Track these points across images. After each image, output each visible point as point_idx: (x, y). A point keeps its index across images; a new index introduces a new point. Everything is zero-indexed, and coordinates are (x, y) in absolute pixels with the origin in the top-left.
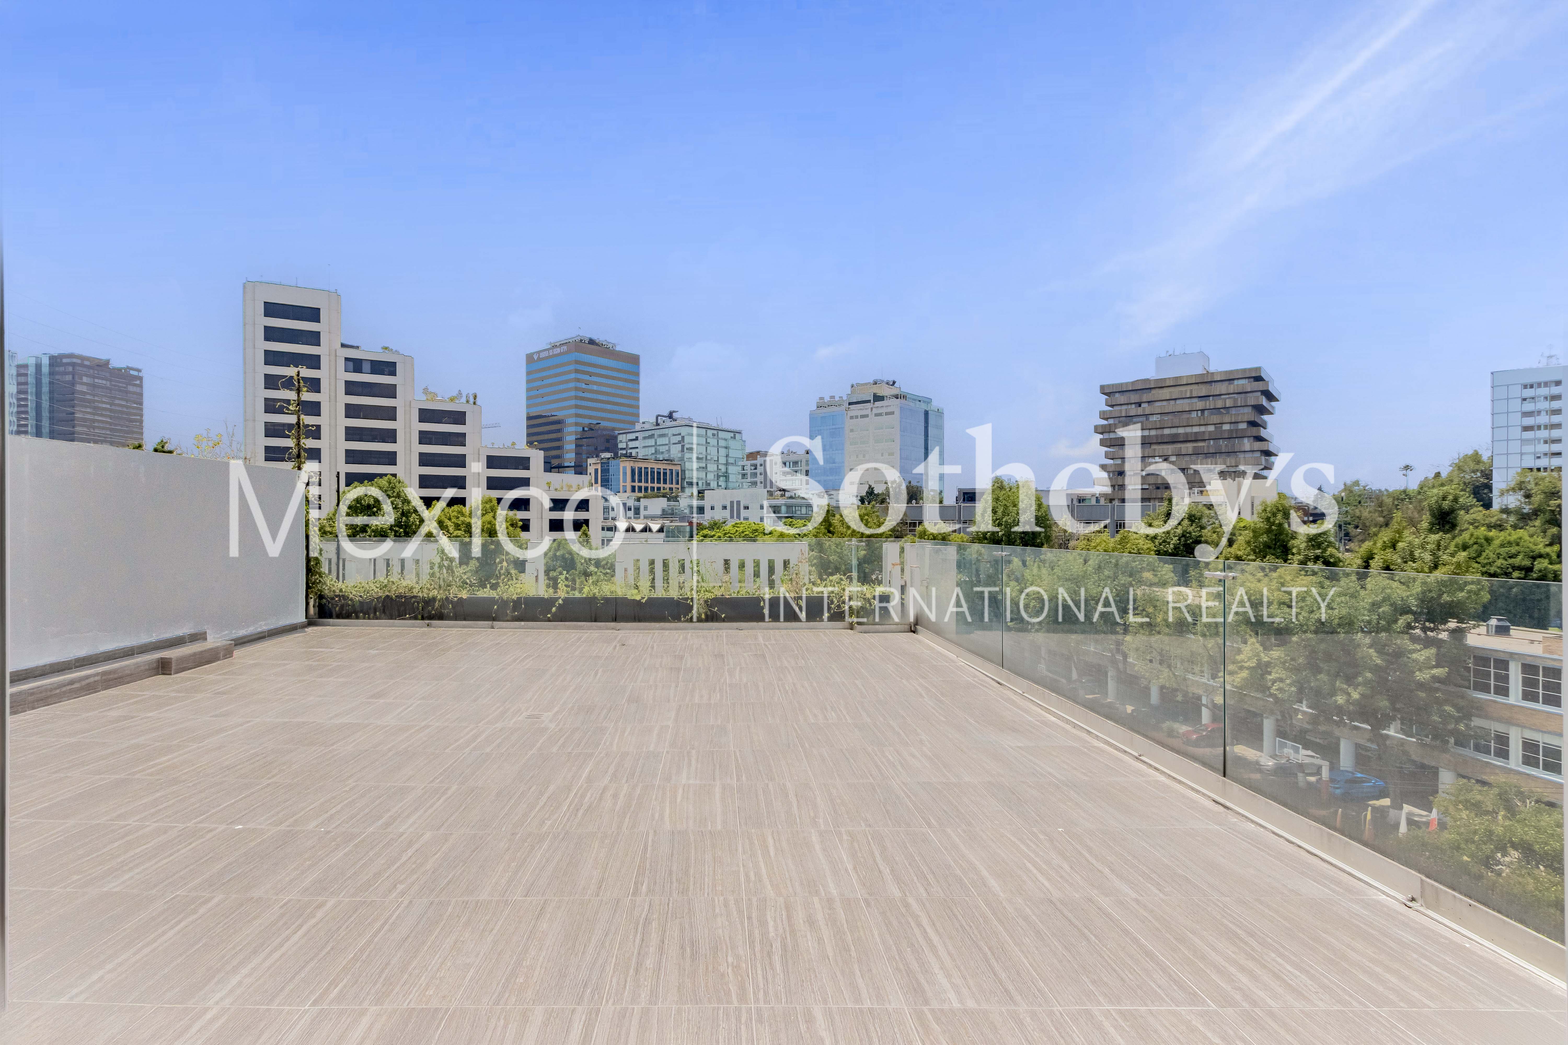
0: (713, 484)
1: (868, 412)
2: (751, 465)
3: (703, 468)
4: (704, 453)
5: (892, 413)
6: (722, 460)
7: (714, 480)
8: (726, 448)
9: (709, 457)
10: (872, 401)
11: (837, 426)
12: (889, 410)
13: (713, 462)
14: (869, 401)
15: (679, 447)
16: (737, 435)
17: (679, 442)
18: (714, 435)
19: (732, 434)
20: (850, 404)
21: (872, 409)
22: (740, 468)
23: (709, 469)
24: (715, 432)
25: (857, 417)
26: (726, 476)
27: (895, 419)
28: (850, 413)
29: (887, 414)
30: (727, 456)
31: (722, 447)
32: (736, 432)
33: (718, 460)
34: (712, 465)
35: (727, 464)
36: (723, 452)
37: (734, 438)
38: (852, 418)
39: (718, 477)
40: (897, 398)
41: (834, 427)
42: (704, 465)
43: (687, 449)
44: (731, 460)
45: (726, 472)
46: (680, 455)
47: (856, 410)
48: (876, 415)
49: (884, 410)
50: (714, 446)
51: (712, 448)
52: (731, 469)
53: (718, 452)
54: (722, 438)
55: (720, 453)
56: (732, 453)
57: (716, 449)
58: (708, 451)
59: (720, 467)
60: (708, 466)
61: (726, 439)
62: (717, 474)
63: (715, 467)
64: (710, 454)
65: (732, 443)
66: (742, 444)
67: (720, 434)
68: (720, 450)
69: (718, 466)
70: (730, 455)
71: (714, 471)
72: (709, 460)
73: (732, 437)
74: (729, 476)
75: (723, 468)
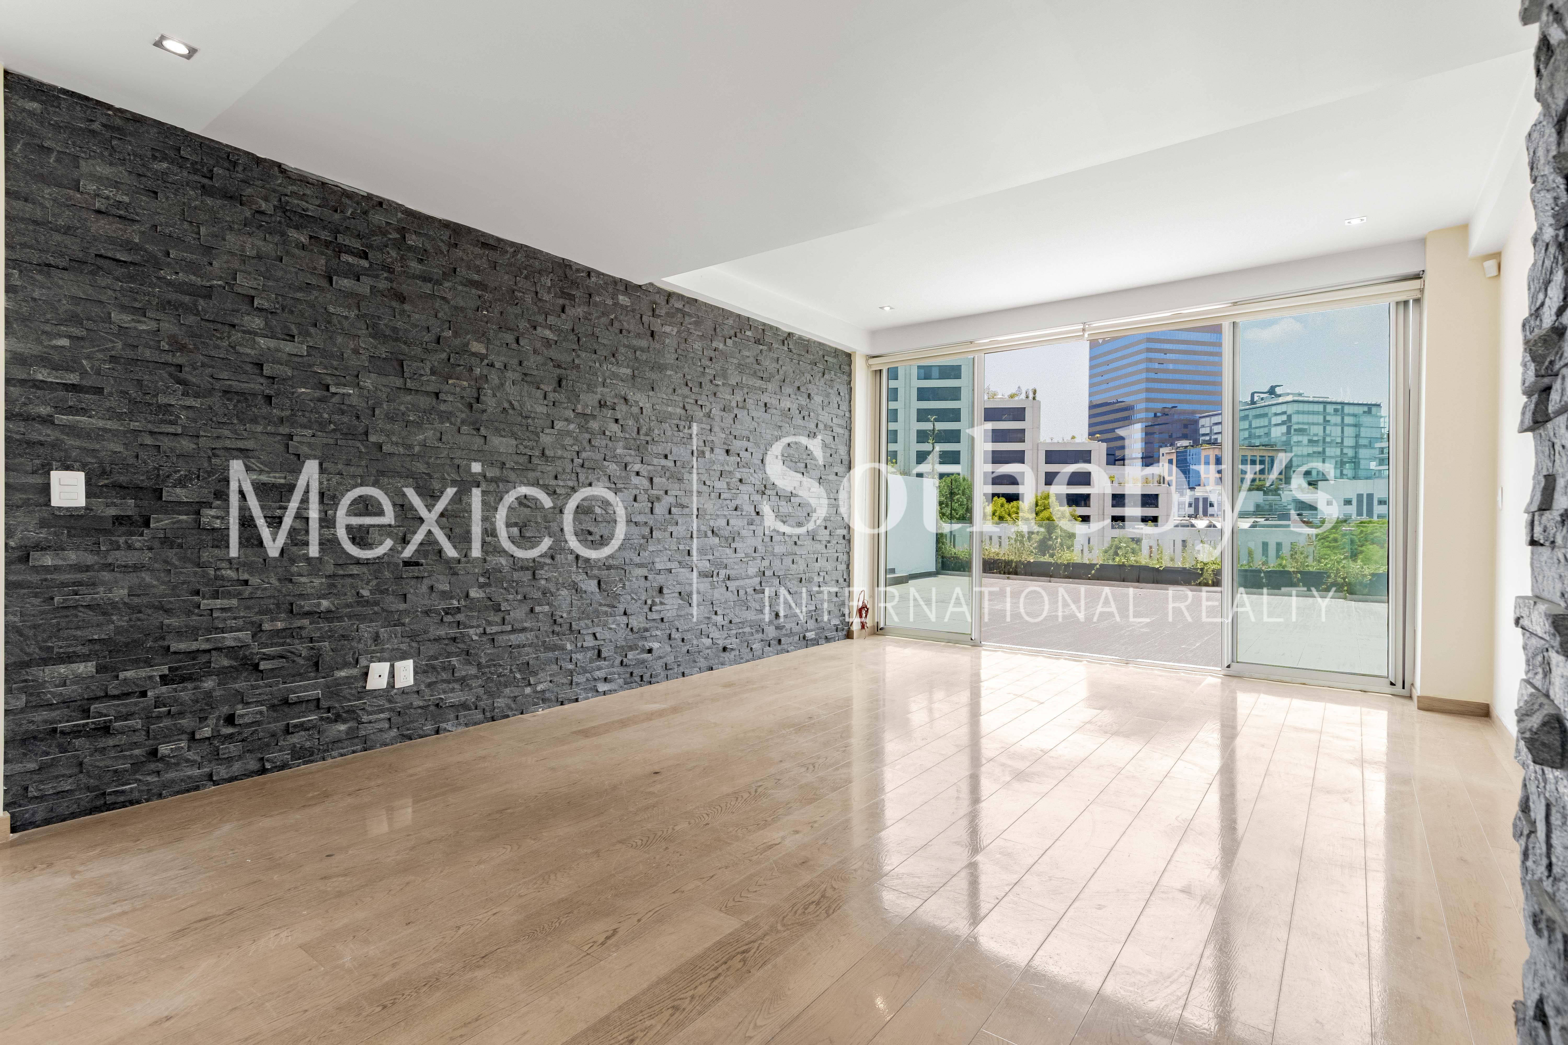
0: (1334, 473)
3: (1319, 453)
4: (1321, 433)
6: (1349, 442)
7: (1335, 468)
8: (1355, 426)
9: (1328, 439)
13: (1334, 445)
15: (1284, 429)
16: (1374, 409)
17: (1283, 423)
18: (1336, 410)
19: (1366, 409)
22: (1377, 451)
23: (1327, 454)
24: (1339, 407)
26: (1354, 462)
30: (1357, 436)
31: (1349, 425)
32: (1370, 406)
34: (1333, 450)
35: (1357, 447)
36: (1349, 431)
37: (1369, 412)
39: (1343, 464)
42: (1320, 449)
43: (1295, 430)
44: (1362, 442)
45: (1356, 457)
46: (1284, 438)
50: (1336, 425)
51: (1334, 428)
52: (1363, 453)
53: (1343, 432)
54: (1349, 415)
55: (1346, 434)
56: (1364, 432)
57: (1339, 428)
58: (1328, 432)
59: (1345, 451)
60: (1327, 450)
61: (1355, 415)
62: (1341, 460)
63: (1338, 451)
64: (1330, 436)
65: (1366, 420)
66: (1382, 420)
67: (1347, 409)
68: (1346, 428)
69: (1342, 450)
70: (1362, 435)
71: (1337, 457)
72: (1329, 443)
73: (1364, 412)
74: (1359, 462)
75: (1350, 453)
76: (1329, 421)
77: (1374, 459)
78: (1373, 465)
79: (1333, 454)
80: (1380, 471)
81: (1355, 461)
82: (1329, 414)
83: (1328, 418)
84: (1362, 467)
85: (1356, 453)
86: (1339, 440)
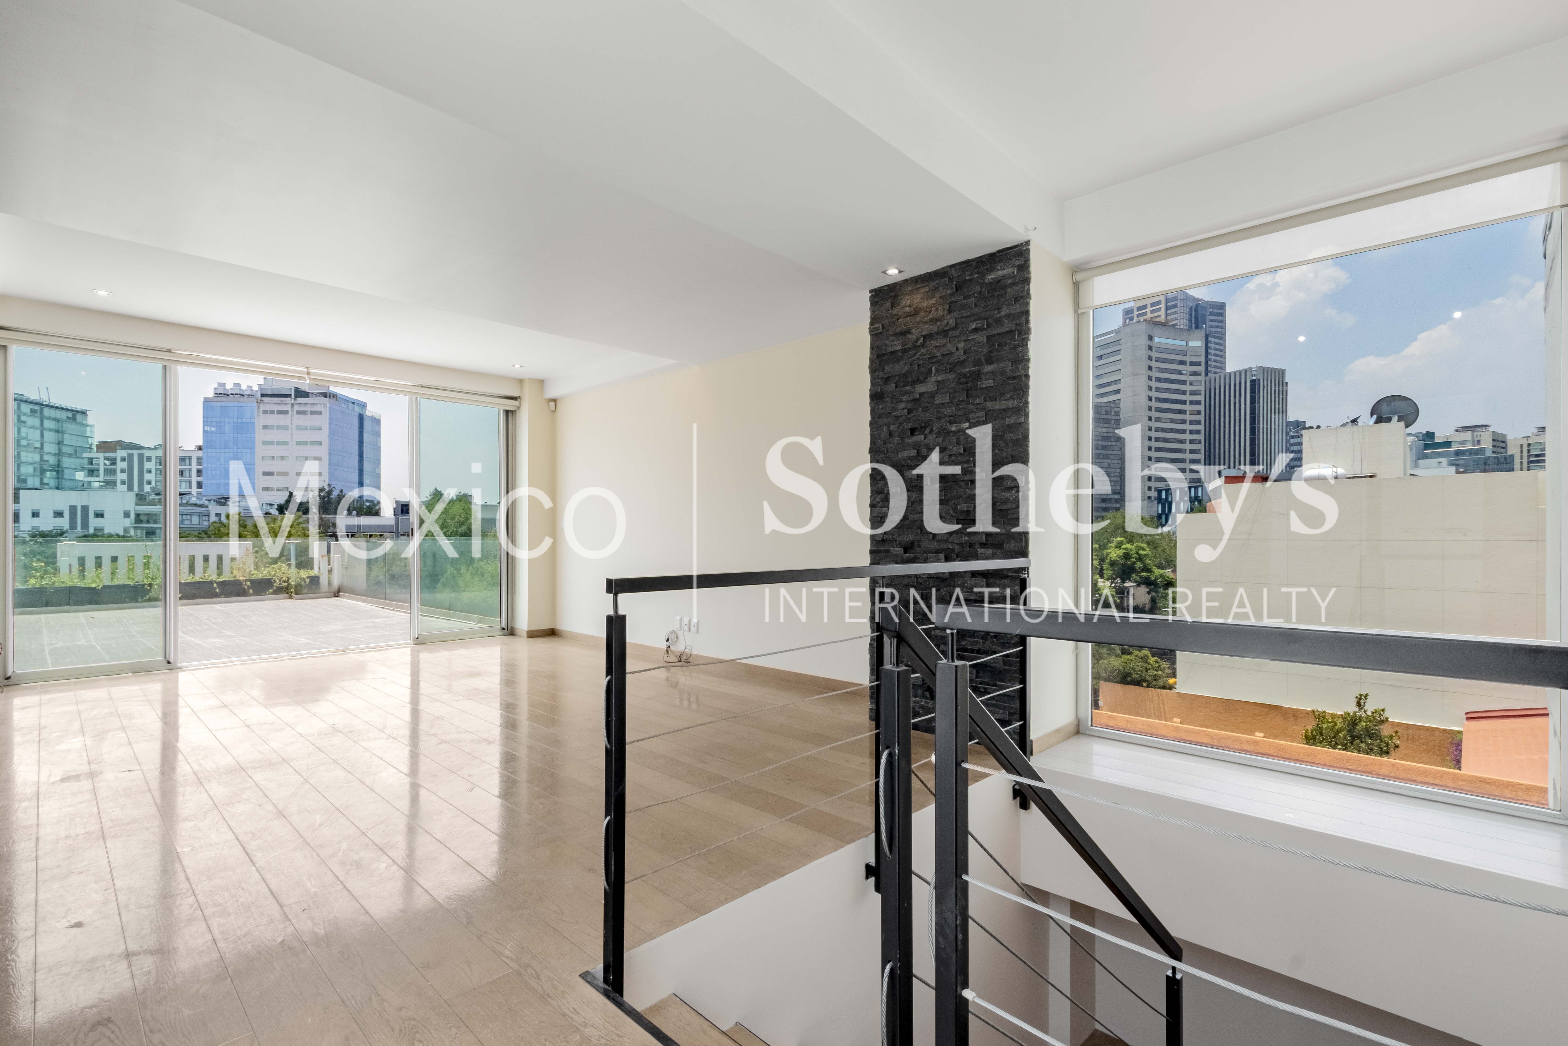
0: (34, 481)
1: (288, 408)
2: (106, 459)
5: (320, 413)
6: (50, 448)
7: (33, 476)
8: (58, 431)
9: (23, 442)
10: (293, 396)
11: (244, 420)
12: (315, 409)
13: (32, 449)
14: (289, 396)
16: (79, 417)
18: (33, 411)
19: (70, 415)
20: (263, 395)
21: (293, 405)
22: (84, 462)
23: (23, 459)
24: (37, 408)
25: (272, 412)
26: (57, 472)
27: (323, 421)
28: (263, 407)
29: (312, 413)
30: (60, 443)
31: (50, 430)
32: (75, 412)
33: (42, 447)
34: (30, 455)
35: (59, 454)
36: (50, 436)
37: (74, 419)
38: (265, 412)
39: (43, 471)
40: (326, 397)
41: (240, 420)
44: (65, 449)
45: (59, 466)
47: (271, 404)
48: (299, 412)
49: (309, 409)
50: (33, 427)
51: (31, 430)
52: (66, 462)
53: (42, 436)
54: (50, 418)
55: (46, 438)
56: (67, 439)
57: (38, 433)
58: (23, 434)
59: (46, 457)
60: (23, 454)
61: (57, 420)
62: (41, 467)
63: (37, 457)
64: (26, 439)
65: (69, 427)
66: (88, 429)
67: (47, 412)
68: (46, 433)
69: (41, 456)
70: (66, 442)
71: (35, 463)
72: (24, 446)
73: (68, 418)
74: (63, 471)
75: (52, 460)
76: (24, 422)
77: (82, 469)
78: (80, 476)
79: (30, 460)
80: (90, 482)
81: (58, 470)
82: (25, 414)
83: (23, 418)
84: (66, 477)
85: (59, 461)
86: (38, 445)
